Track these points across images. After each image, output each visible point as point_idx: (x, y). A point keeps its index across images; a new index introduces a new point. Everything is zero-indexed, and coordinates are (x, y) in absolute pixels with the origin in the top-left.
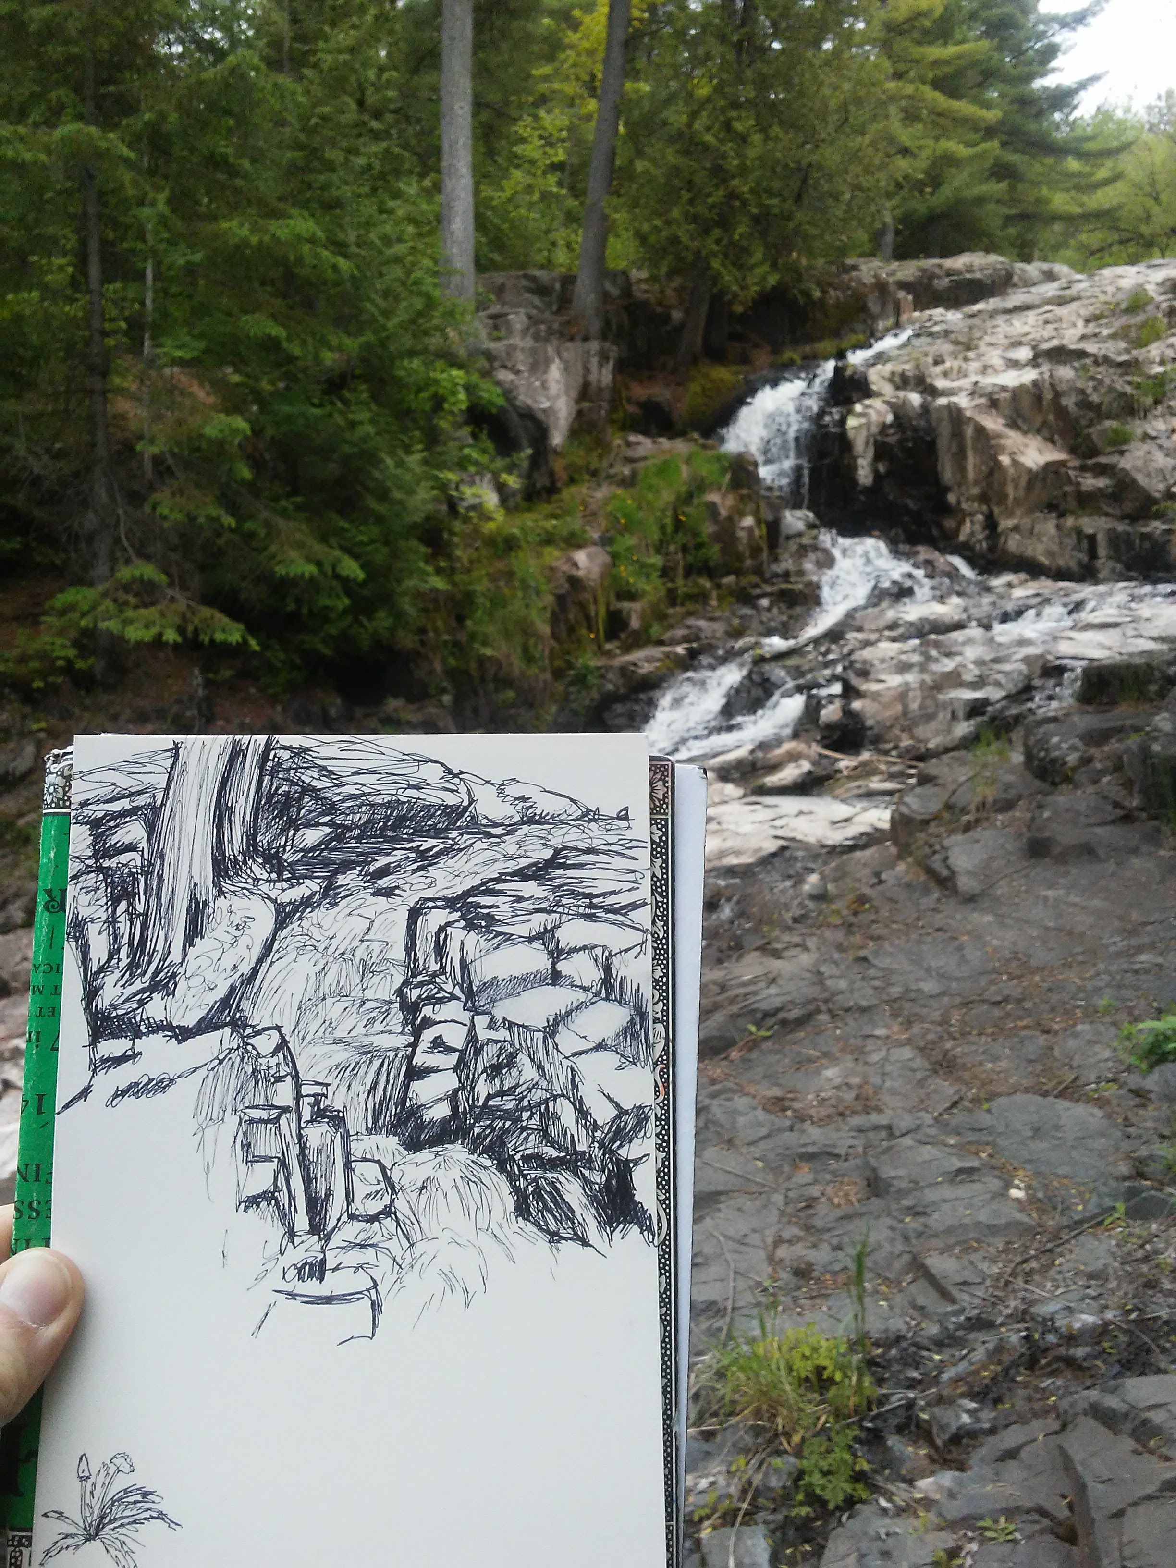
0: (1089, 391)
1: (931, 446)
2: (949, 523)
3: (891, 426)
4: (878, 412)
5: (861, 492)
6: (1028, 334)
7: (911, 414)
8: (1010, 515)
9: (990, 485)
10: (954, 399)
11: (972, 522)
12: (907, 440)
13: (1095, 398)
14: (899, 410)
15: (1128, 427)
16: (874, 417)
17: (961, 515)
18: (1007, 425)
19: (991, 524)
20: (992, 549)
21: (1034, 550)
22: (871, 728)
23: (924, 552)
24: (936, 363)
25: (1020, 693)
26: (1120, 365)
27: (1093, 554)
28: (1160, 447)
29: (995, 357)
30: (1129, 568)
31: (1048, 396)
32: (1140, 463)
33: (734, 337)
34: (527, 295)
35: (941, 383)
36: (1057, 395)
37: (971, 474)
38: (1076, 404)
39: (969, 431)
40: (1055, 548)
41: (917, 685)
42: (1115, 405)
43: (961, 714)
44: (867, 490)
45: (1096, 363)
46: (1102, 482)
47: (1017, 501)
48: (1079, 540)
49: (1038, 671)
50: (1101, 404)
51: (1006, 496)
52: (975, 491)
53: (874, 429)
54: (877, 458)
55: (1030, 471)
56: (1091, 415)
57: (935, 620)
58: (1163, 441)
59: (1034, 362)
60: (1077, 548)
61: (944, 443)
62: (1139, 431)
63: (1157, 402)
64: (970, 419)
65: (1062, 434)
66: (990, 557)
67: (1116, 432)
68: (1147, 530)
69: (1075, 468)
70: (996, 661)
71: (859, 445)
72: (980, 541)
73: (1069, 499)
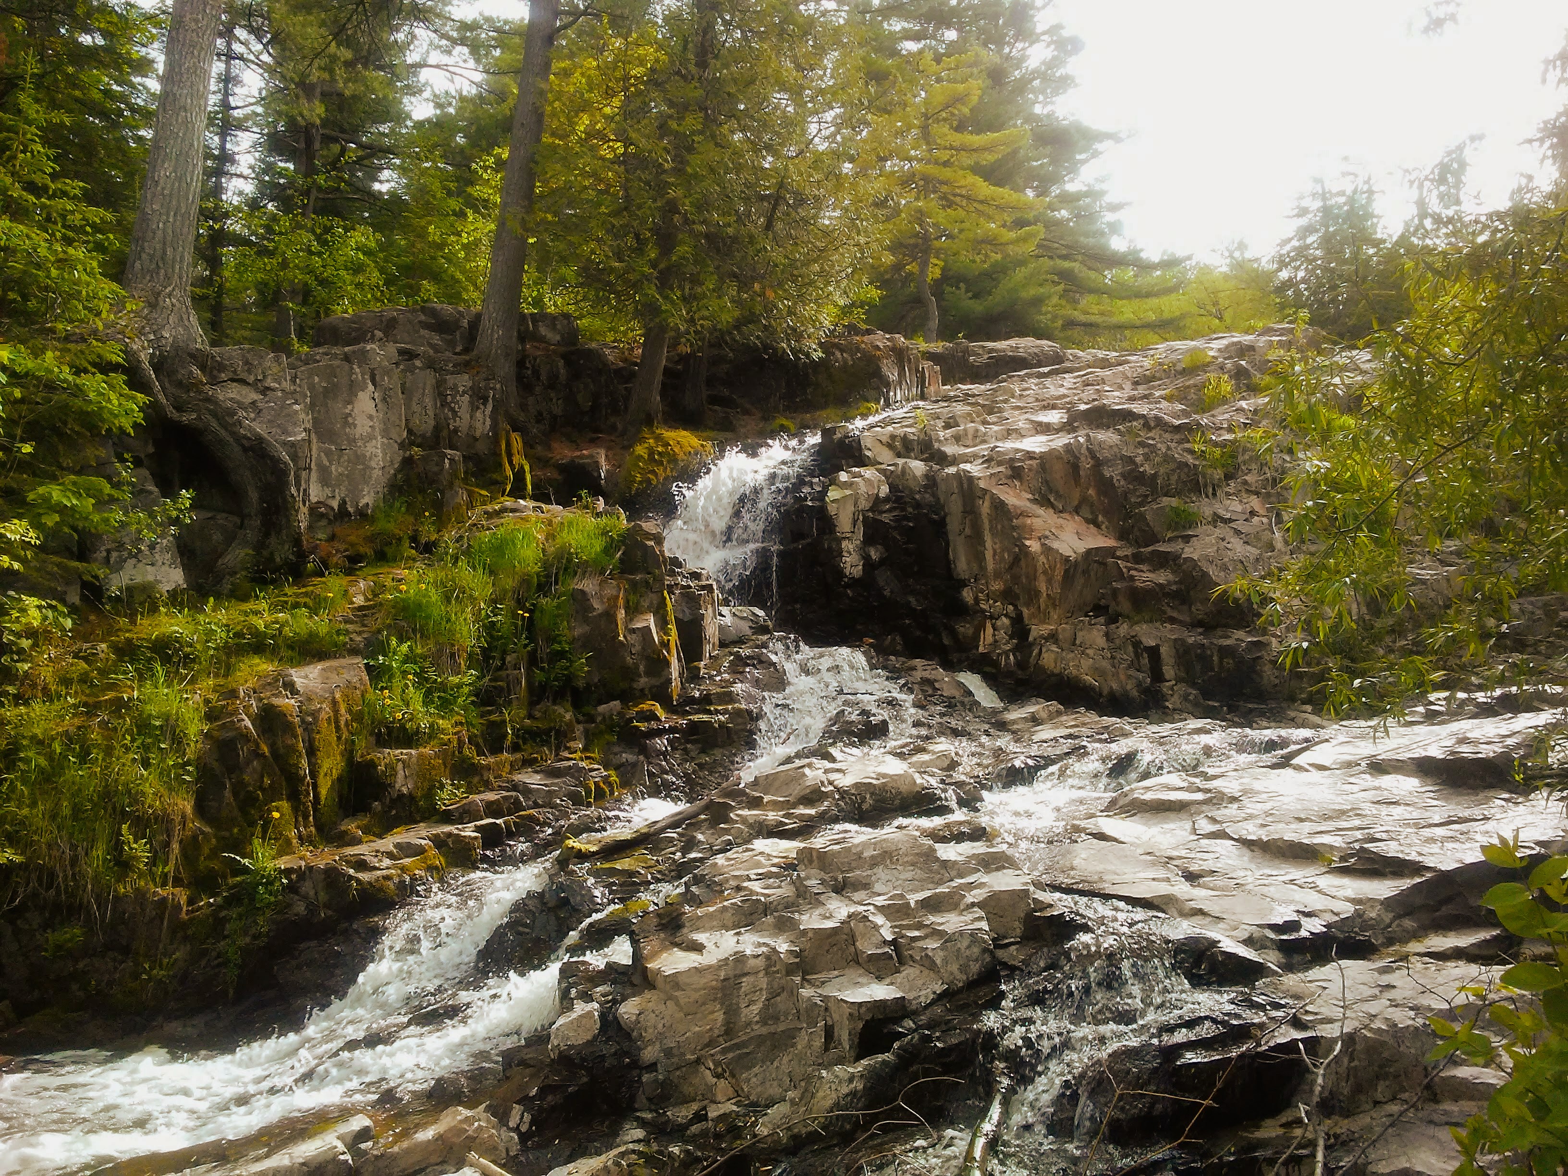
0: (1138, 460)
1: (940, 526)
2: (965, 629)
3: (887, 500)
4: (868, 481)
5: (847, 586)
6: (1065, 396)
7: (912, 484)
8: (1045, 618)
9: (1016, 579)
10: (967, 467)
11: (995, 628)
12: (906, 518)
13: (1147, 469)
14: (896, 481)
15: (1192, 507)
16: (863, 488)
17: (979, 617)
18: (1034, 501)
19: (1020, 630)
20: (1022, 665)
21: (1078, 666)
22: (652, 1067)
23: (922, 668)
24: (947, 426)
25: (972, 985)
26: (1178, 429)
27: (1157, 676)
28: (1238, 532)
29: (1021, 421)
30: (1206, 694)
31: (1086, 464)
32: (1211, 551)
33: (714, 400)
34: (424, 332)
35: (950, 450)
36: (1098, 464)
37: (990, 565)
38: (1123, 475)
39: (985, 508)
40: (1105, 664)
41: (760, 963)
42: (1174, 478)
43: (844, 1035)
44: (855, 582)
45: (1147, 426)
46: (1162, 577)
47: (1053, 602)
48: (1137, 655)
49: (1018, 928)
50: (1155, 476)
51: (1038, 593)
52: (997, 586)
53: (864, 504)
54: (869, 540)
55: (1067, 559)
56: (1143, 490)
57: (883, 787)
58: (1239, 525)
59: (1068, 427)
60: (1135, 665)
61: (953, 524)
62: (1208, 512)
63: (1228, 477)
64: (985, 491)
65: (1107, 513)
66: (1020, 674)
67: (1175, 510)
68: (1228, 642)
69: (1125, 558)
70: (932, 905)
71: (844, 523)
72: (1006, 653)
73: (1121, 598)
